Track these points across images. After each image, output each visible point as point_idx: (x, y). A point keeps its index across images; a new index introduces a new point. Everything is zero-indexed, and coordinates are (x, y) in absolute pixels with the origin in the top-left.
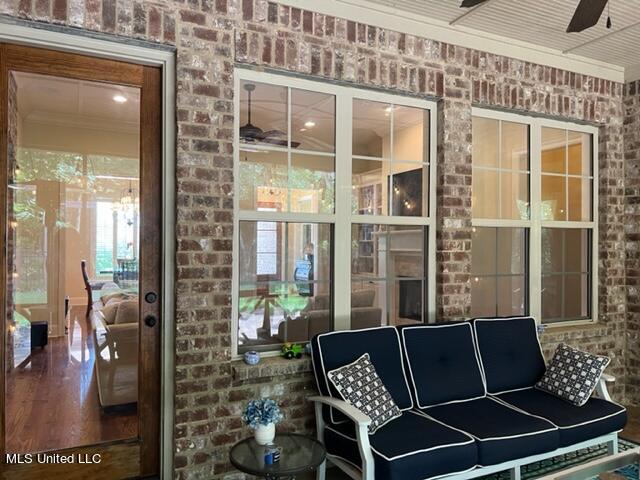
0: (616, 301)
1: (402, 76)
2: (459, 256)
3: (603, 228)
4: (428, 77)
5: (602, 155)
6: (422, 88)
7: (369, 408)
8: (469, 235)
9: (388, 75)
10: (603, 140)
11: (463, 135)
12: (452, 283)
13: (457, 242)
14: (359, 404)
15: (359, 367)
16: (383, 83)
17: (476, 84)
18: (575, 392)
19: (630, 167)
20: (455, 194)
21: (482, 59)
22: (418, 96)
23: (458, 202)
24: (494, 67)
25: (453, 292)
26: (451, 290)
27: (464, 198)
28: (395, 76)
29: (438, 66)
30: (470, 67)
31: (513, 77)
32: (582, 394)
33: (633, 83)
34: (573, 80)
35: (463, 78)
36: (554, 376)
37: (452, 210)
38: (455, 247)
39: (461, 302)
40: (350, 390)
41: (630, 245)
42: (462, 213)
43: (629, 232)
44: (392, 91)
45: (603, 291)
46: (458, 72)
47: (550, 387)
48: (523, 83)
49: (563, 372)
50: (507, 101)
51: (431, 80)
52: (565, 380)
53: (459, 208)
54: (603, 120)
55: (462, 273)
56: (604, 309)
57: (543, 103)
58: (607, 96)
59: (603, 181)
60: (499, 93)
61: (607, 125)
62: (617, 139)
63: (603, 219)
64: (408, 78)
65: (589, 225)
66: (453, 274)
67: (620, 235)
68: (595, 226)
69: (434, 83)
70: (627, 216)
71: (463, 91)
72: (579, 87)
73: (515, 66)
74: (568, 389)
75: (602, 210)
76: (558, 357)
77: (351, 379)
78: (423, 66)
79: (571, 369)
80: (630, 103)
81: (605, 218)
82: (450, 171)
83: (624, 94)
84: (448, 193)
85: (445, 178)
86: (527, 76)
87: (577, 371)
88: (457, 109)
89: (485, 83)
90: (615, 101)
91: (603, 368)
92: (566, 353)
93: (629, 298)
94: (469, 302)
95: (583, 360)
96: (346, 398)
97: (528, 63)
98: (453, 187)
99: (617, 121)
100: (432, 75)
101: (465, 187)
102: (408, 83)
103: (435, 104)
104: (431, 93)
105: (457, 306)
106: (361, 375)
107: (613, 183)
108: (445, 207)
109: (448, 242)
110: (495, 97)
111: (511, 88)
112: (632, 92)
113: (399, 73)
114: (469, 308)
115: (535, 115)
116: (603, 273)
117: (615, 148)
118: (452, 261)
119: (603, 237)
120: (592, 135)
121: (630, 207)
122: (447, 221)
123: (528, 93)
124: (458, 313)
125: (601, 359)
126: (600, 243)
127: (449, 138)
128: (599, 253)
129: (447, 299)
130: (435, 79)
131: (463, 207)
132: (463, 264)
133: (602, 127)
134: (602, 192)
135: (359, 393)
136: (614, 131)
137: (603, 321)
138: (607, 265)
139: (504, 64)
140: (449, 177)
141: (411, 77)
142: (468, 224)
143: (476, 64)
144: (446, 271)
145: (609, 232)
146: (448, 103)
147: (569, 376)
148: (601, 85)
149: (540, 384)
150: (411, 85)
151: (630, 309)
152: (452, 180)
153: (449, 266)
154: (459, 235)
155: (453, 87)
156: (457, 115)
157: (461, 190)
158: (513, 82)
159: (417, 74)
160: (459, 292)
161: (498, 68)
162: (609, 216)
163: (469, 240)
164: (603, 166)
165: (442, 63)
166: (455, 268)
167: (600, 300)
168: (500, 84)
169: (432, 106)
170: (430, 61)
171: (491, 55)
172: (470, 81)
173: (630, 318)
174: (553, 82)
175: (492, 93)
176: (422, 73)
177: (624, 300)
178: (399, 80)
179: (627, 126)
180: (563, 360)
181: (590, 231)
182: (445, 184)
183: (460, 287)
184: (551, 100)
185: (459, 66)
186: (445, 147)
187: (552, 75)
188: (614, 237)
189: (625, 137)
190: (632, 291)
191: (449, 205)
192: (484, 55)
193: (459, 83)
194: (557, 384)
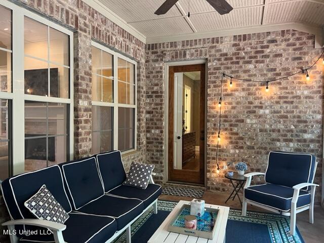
0: (143, 140)
1: (56, 11)
2: (86, 121)
3: (139, 108)
4: (70, 16)
5: (139, 75)
6: (68, 22)
7: (55, 219)
8: (90, 110)
9: (48, 7)
10: (139, 68)
11: (88, 54)
12: (83, 136)
13: (85, 113)
14: (49, 218)
15: (43, 194)
16: (46, 11)
17: (93, 27)
18: (142, 183)
19: (148, 82)
20: (84, 87)
21: (95, 15)
22: (64, 26)
23: (86, 91)
24: (100, 21)
25: (83, 141)
26: (83, 140)
27: (88, 89)
28: (53, 9)
29: (75, 11)
30: (90, 17)
31: (108, 29)
32: (145, 183)
33: (149, 45)
34: (130, 37)
35: (87, 22)
36: (132, 177)
37: (83, 95)
38: (84, 116)
39: (87, 146)
40: (41, 211)
41: (148, 116)
42: (87, 98)
43: (148, 110)
44: (50, 18)
45: (139, 136)
46: (85, 18)
47: (131, 183)
48: (112, 33)
49: (136, 175)
50: (106, 41)
51: (72, 18)
52: (138, 178)
53: (86, 94)
54: (139, 59)
55: (87, 130)
56: (139, 144)
57: (120, 46)
58: (140, 48)
59: (139, 87)
60: (103, 35)
61: (140, 62)
62: (143, 69)
63: (139, 104)
64: (60, 13)
65: (133, 106)
66: (83, 131)
67: (144, 111)
68: (135, 107)
69: (74, 20)
70: (146, 103)
71: (87, 29)
72: (131, 41)
73: (109, 23)
74: (139, 182)
75: (139, 100)
76: (133, 168)
77: (41, 203)
78: (68, 9)
79: (140, 172)
80: (148, 53)
81: (140, 104)
82: (81, 74)
83: (146, 49)
84: (81, 86)
85: (79, 77)
86: (114, 30)
87: (142, 173)
88: (84, 39)
89: (97, 28)
90: (142, 51)
91: (152, 170)
92: (136, 166)
93: (147, 138)
94: (91, 146)
95: (144, 168)
96: (40, 217)
97: (114, 24)
98: (83, 82)
99: (143, 61)
100: (72, 15)
101: (89, 83)
102: (60, 16)
103: (73, 33)
104: (72, 26)
105: (85, 149)
106: (46, 199)
107: (142, 88)
108: (79, 94)
109: (81, 113)
110: (101, 37)
111: (108, 34)
112: (149, 49)
113: (55, 9)
114: (91, 149)
115: (116, 51)
116: (139, 128)
117: (143, 73)
118: (83, 124)
119: (139, 112)
120: (134, 65)
121: (148, 99)
122: (80, 102)
123: (114, 38)
124: (86, 152)
125: (151, 166)
126: (137, 115)
127: (81, 55)
128: (137, 119)
129: (81, 145)
130: (74, 18)
131: (88, 94)
132: (88, 125)
133: (138, 62)
134: (139, 92)
135: (47, 211)
136: (143, 65)
137: (139, 149)
138: (140, 124)
139: (105, 21)
140: (81, 76)
141: (62, 13)
142: (90, 103)
143: (93, 16)
144: (80, 130)
145: (141, 110)
146: (80, 34)
147: (139, 176)
148: (138, 43)
149: (126, 182)
150: (61, 18)
151: (148, 143)
152: (83, 79)
153: (82, 128)
154: (86, 110)
155: (83, 26)
156: (85, 42)
157: (87, 85)
158: (108, 31)
159: (65, 12)
160: (86, 141)
161: (102, 22)
162: (141, 103)
163: (91, 113)
164: (139, 80)
165: (77, 10)
166: (84, 128)
167: (137, 140)
168: (103, 31)
169: (71, 34)
170: (72, 7)
171: (100, 14)
172: (90, 25)
173: (147, 147)
174: (123, 36)
175: (100, 34)
176: (67, 12)
177: (145, 139)
178: (55, 13)
179: (147, 63)
180: (135, 169)
181: (134, 109)
182: (80, 81)
183: (87, 138)
184: (123, 45)
185: (85, 15)
186: (79, 59)
187: (123, 32)
188: (143, 112)
189: (146, 69)
190: (148, 135)
191: (81, 92)
192: (96, 12)
193: (85, 24)
194: (134, 181)
